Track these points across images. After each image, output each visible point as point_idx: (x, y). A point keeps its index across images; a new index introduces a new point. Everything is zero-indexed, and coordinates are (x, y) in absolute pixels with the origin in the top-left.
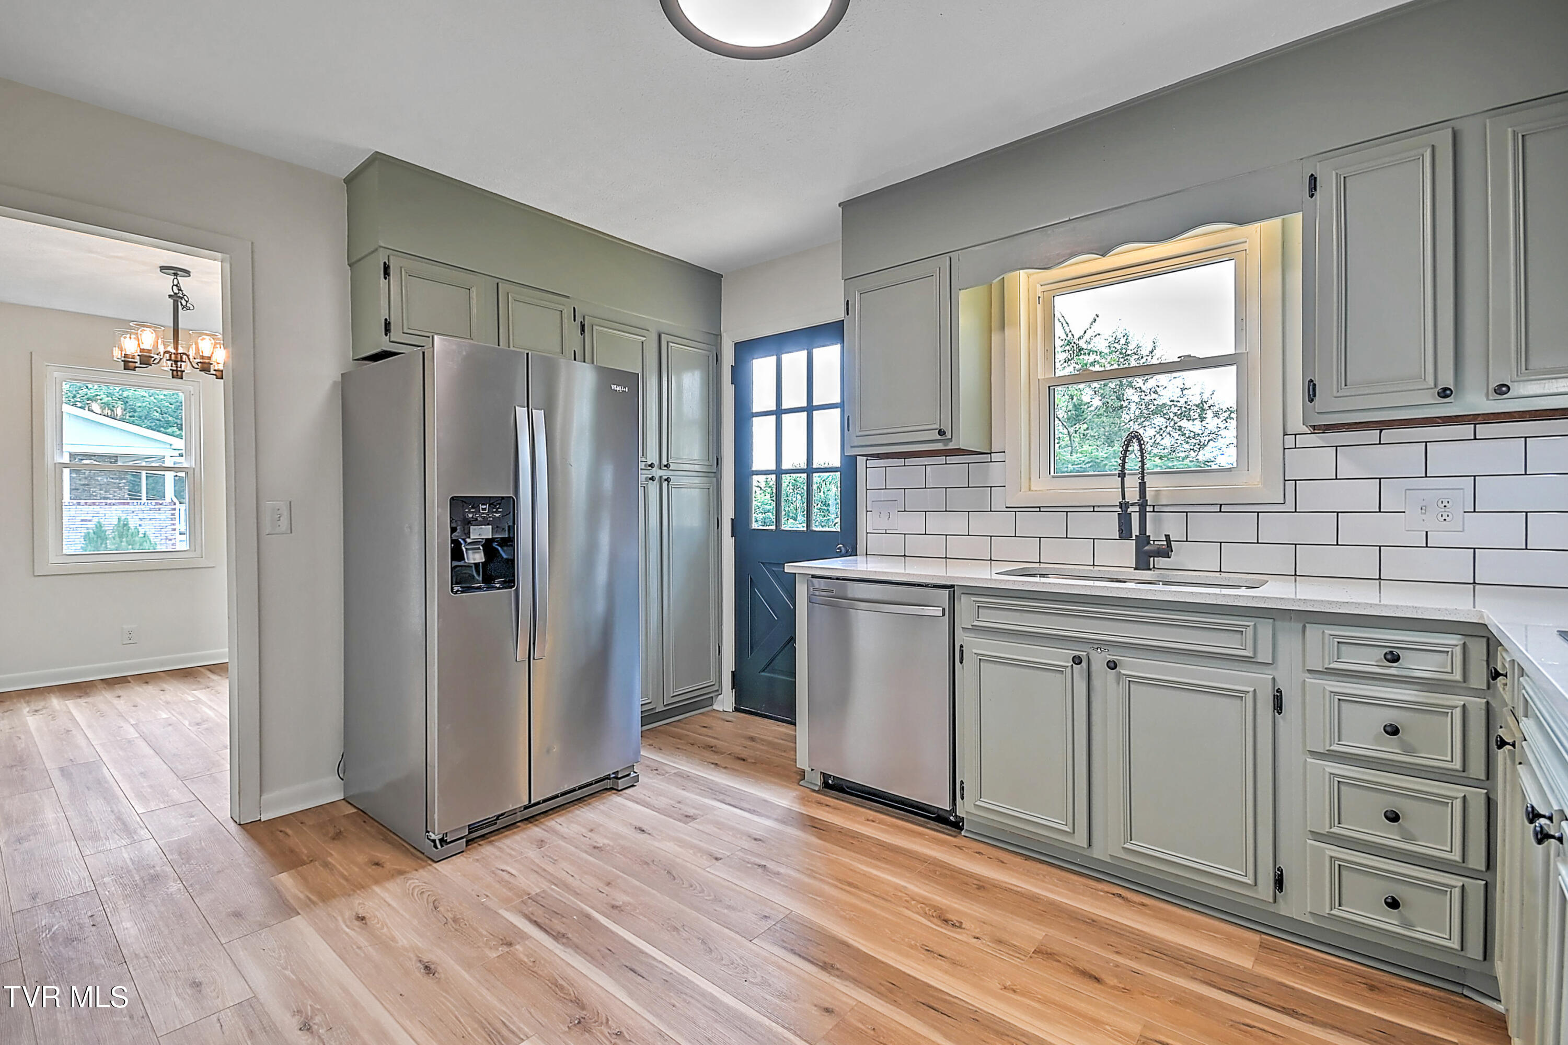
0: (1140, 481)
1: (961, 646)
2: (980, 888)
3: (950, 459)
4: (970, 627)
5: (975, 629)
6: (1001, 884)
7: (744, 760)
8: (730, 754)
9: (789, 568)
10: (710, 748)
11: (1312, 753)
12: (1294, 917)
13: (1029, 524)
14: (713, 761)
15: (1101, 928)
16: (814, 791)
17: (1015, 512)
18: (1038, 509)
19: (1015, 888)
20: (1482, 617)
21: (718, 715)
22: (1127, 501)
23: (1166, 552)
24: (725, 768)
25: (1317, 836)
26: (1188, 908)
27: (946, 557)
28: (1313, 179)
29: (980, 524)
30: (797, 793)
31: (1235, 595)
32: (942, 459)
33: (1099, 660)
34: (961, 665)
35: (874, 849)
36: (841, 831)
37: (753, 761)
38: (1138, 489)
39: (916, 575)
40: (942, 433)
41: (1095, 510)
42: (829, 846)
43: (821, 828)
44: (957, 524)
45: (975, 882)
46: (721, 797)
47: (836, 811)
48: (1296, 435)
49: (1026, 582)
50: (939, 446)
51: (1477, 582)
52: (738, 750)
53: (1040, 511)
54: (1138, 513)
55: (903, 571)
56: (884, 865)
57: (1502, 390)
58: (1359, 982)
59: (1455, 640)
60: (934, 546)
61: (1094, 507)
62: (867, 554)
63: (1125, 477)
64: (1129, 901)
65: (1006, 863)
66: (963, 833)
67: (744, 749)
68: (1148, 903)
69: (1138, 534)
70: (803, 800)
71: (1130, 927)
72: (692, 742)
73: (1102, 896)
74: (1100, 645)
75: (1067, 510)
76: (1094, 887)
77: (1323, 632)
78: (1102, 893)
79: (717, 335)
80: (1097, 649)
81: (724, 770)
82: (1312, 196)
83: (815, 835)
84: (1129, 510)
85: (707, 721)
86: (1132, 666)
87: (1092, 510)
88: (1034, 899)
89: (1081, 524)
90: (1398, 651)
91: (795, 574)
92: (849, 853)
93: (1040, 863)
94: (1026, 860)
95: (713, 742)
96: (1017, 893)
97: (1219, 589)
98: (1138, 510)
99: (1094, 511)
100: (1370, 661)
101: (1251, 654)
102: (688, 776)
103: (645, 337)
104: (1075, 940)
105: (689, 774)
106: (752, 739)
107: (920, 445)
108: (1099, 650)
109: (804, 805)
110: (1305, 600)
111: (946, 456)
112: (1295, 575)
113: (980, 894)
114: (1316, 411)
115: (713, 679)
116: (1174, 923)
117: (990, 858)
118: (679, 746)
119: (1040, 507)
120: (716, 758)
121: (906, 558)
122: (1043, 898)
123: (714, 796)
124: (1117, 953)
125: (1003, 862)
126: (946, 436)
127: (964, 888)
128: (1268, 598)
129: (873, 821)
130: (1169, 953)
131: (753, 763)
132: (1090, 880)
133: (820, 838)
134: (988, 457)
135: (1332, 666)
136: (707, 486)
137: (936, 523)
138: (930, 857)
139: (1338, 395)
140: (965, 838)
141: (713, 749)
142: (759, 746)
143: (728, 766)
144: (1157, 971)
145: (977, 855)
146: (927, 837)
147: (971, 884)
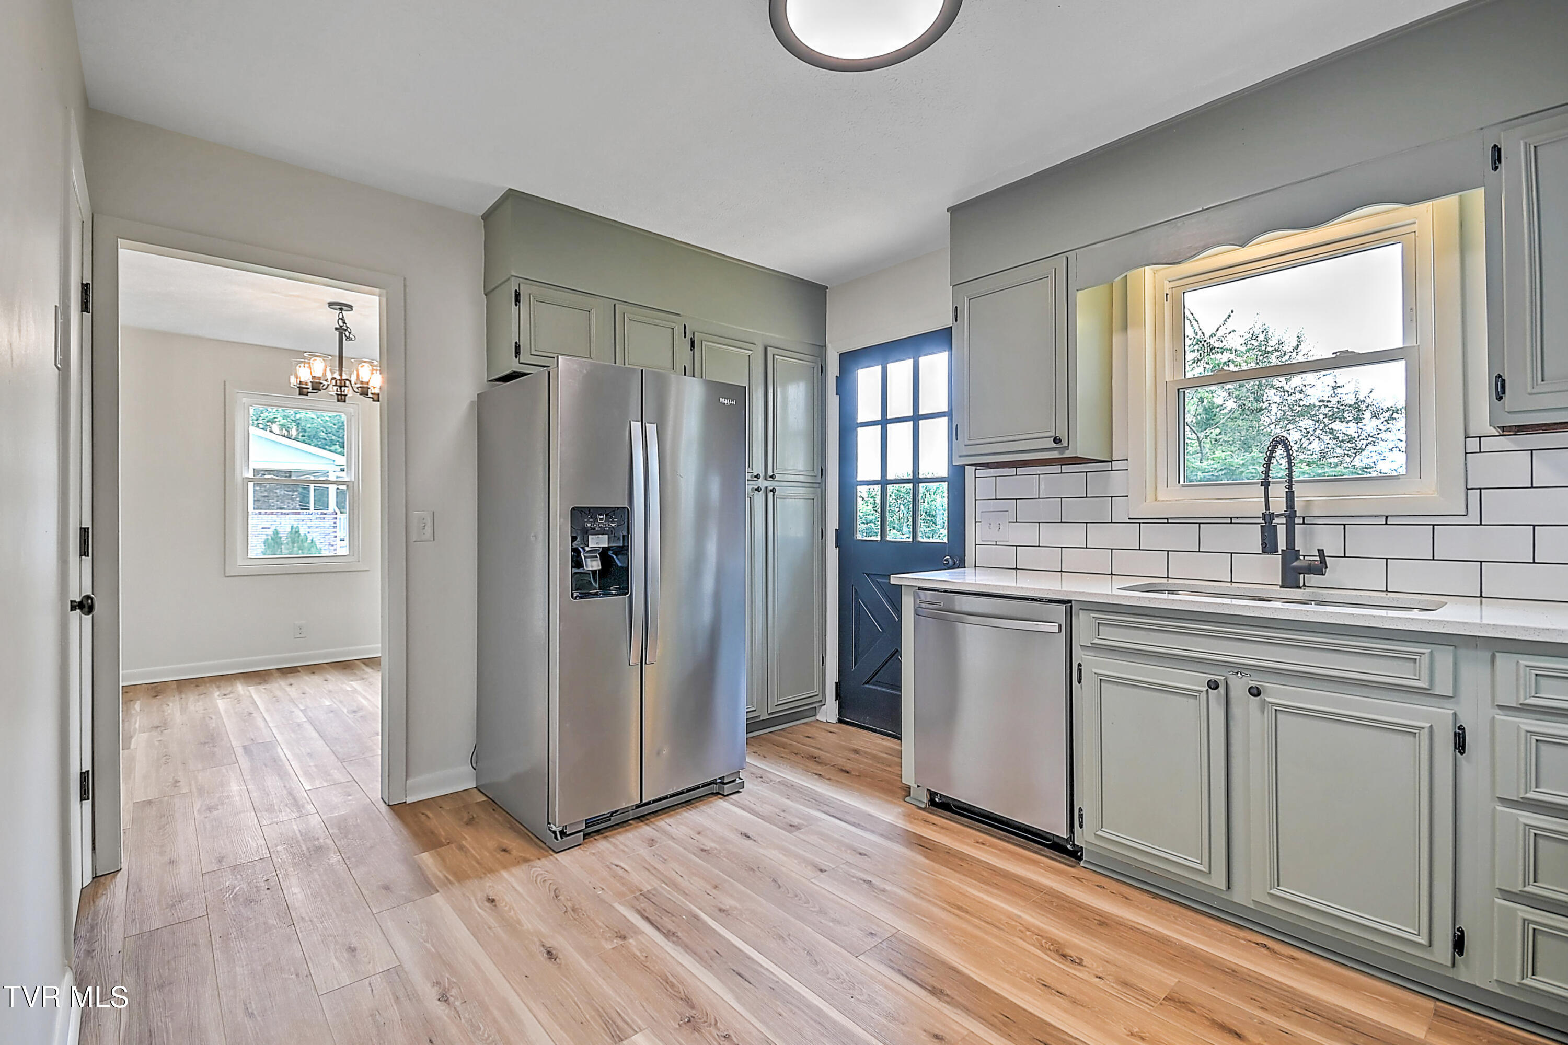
0: (1287, 490)
1: (1080, 665)
2: (1102, 924)
3: (1066, 468)
4: (1090, 645)
5: (1095, 647)
6: (1125, 921)
7: (848, 772)
8: (833, 766)
9: (894, 580)
10: (813, 758)
11: (1503, 801)
12: (1478, 985)
13: (1153, 536)
14: (815, 772)
15: (1243, 980)
16: (920, 808)
17: (1140, 523)
18: (1166, 521)
19: (1143, 928)
21: (823, 726)
22: (1271, 512)
23: (1319, 568)
24: (829, 779)
25: (1507, 895)
26: (1347, 965)
27: (1061, 571)
28: (1497, 150)
29: (1098, 536)
30: (903, 809)
31: (1407, 618)
32: (1057, 469)
33: (1239, 686)
34: (1079, 685)
35: (985, 874)
36: (949, 852)
37: (857, 774)
38: (1285, 499)
39: (1030, 588)
40: (1057, 440)
41: (1233, 522)
42: (937, 866)
43: (927, 846)
44: (1072, 535)
45: (1097, 917)
46: (826, 808)
47: (943, 831)
48: (1480, 437)
49: (1153, 598)
50: (1055, 455)
52: (841, 762)
53: (1168, 523)
54: (1285, 525)
55: (1014, 585)
56: (995, 891)
60: (1049, 559)
61: (1231, 518)
62: (975, 567)
63: (1269, 485)
64: (1276, 953)
65: (1131, 900)
66: (1082, 864)
67: (848, 761)
68: (1300, 958)
69: (1285, 548)
70: (909, 817)
71: (1278, 981)
72: (796, 752)
73: (1244, 944)
74: (1239, 669)
75: (1200, 522)
76: (1233, 934)
77: (1518, 662)
78: (1243, 941)
79: (822, 346)
80: (1237, 673)
81: (828, 782)
82: (1496, 168)
83: (921, 854)
84: (1274, 522)
85: (811, 731)
86: (1279, 693)
87: (1230, 522)
88: (1164, 941)
89: (1213, 537)
91: (901, 585)
92: (957, 875)
93: (1170, 902)
94: (1154, 898)
95: (817, 752)
96: (1144, 933)
97: (1385, 611)
98: (1285, 522)
99: (1231, 523)
101: (1426, 686)
102: (792, 786)
103: (751, 350)
104: (1212, 990)
105: (794, 784)
106: (856, 752)
107: (1039, 453)
108: (1239, 675)
109: (911, 822)
110: (1494, 625)
111: (1062, 465)
112: (1481, 596)
113: (1102, 931)
114: (1506, 410)
115: (816, 690)
116: (1331, 981)
117: (1112, 893)
118: (783, 755)
119: (1167, 519)
120: (819, 769)
121: (1018, 571)
122: (1175, 941)
123: (818, 807)
124: (1263, 1009)
125: (1127, 898)
126: (1062, 444)
127: (1084, 922)
128: (1448, 622)
129: (983, 844)
130: (1324, 1013)
131: (856, 776)
132: (1230, 927)
133: (926, 857)
134: (1109, 465)
135: (1528, 701)
136: (811, 496)
137: (1050, 534)
138: (1046, 886)
139: (1535, 391)
140: (1084, 869)
141: (817, 759)
142: (863, 759)
143: (832, 778)
144: (1309, 1033)
145: (1099, 888)
146: (1042, 865)
147: (1093, 920)
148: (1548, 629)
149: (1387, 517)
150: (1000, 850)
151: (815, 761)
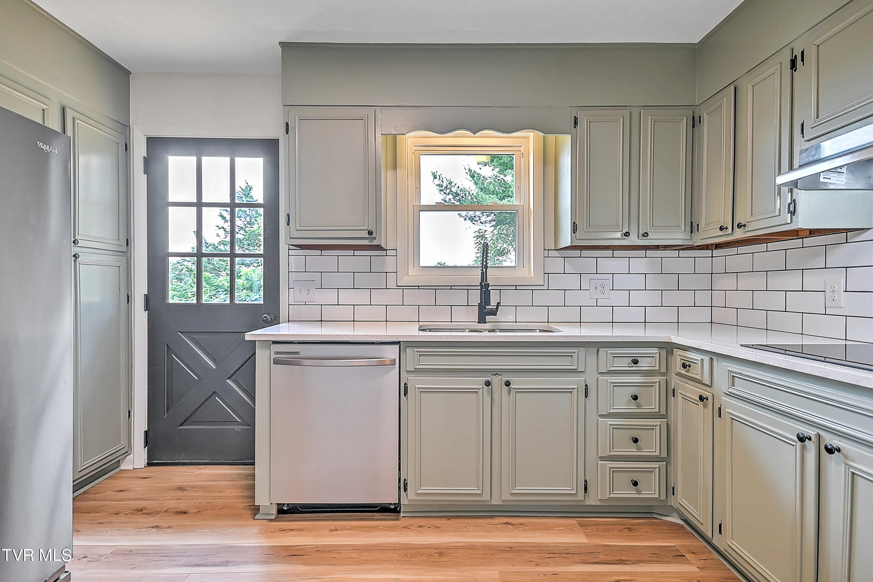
0: (481, 271)
1: (405, 384)
2: (441, 554)
3: (357, 253)
4: (414, 370)
5: (417, 371)
6: (449, 545)
7: (185, 513)
8: (166, 511)
9: (248, 336)
10: (140, 511)
11: (601, 416)
12: (592, 504)
13: (410, 296)
14: (150, 525)
15: (518, 551)
16: (271, 520)
17: (403, 289)
18: (418, 288)
19: (459, 544)
20: (670, 339)
21: (129, 475)
22: (488, 282)
23: (494, 313)
24: (170, 527)
25: (602, 459)
26: (538, 516)
28: (576, 119)
29: (378, 297)
30: (258, 528)
32: (351, 252)
33: (496, 381)
34: (405, 398)
35: (353, 555)
36: (319, 550)
37: (195, 511)
38: (480, 276)
40: (370, 233)
42: (318, 568)
43: (299, 554)
44: (362, 297)
45: (435, 551)
46: (184, 560)
47: (302, 532)
48: (548, 250)
49: (442, 336)
50: (366, 242)
51: (614, 321)
52: (172, 504)
53: (419, 289)
54: (480, 290)
56: (370, 567)
57: (645, 235)
58: (624, 529)
59: (655, 351)
60: (346, 313)
61: (451, 286)
62: (289, 321)
63: (487, 268)
64: (514, 525)
65: (441, 528)
66: (402, 515)
67: (179, 501)
68: (523, 522)
69: (480, 302)
70: (266, 533)
71: (527, 543)
72: (115, 511)
73: (500, 528)
74: (497, 373)
75: (435, 288)
76: (493, 523)
77: (607, 352)
78: (500, 526)
79: (126, 126)
80: (496, 375)
81: (169, 531)
82: (575, 127)
83: (299, 564)
84: (489, 288)
85: (122, 483)
86: (518, 382)
87: (450, 288)
88: (472, 547)
89: (443, 297)
90: (638, 358)
91: (255, 341)
92: (337, 568)
93: (457, 518)
94: (448, 520)
95: (140, 504)
96: (462, 547)
97: (547, 333)
98: (480, 288)
99: (451, 289)
100: (624, 364)
101: (576, 368)
102: (131, 551)
103: (47, 105)
104: (514, 567)
105: (132, 548)
106: (181, 489)
108: (497, 375)
109: (272, 537)
111: (354, 250)
113: (445, 560)
114: (577, 238)
115: (123, 442)
116: (542, 529)
117: (430, 528)
118: (101, 521)
119: (419, 286)
120: (154, 520)
121: (323, 322)
122: (477, 544)
123: (174, 563)
124: (537, 565)
125: (438, 528)
126: (373, 236)
127: (432, 560)
129: (336, 530)
130: (555, 551)
131: (196, 513)
132: (488, 519)
133: (306, 564)
134: (385, 252)
135: (611, 369)
136: (117, 264)
137: (347, 297)
138: (395, 544)
139: (587, 231)
140: (404, 518)
141: (144, 511)
142: (192, 494)
143: (171, 525)
144: (562, 568)
145: (421, 528)
146: (381, 528)
147: (434, 554)
148: (619, 336)
149: (516, 286)
150: (349, 529)
151: (143, 514)
